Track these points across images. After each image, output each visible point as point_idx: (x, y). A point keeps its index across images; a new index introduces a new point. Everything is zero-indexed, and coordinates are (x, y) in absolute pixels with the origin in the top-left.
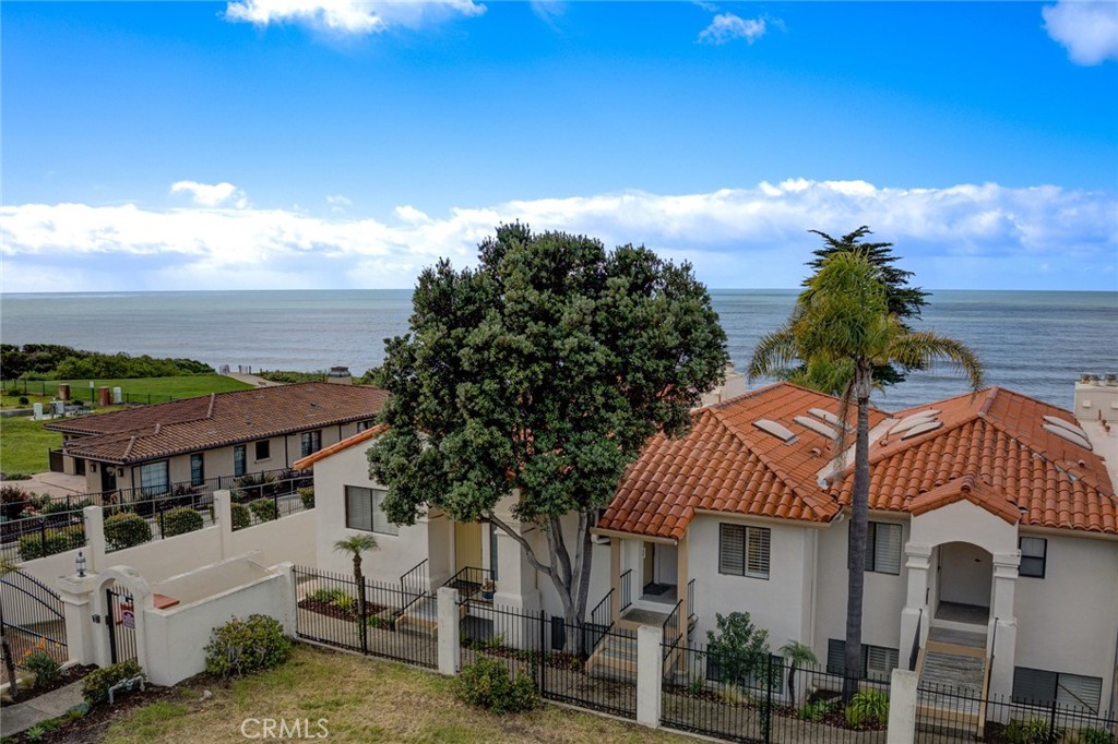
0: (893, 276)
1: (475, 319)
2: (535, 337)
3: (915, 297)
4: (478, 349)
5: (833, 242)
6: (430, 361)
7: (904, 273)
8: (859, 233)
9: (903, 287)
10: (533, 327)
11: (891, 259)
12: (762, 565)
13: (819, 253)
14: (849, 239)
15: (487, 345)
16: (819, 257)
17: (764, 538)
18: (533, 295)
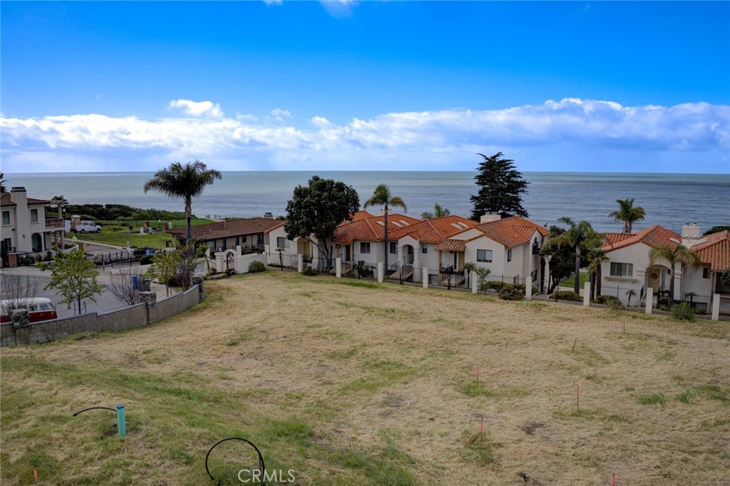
0: (514, 174)
1: (305, 197)
2: (316, 200)
3: (522, 184)
4: (306, 203)
5: (487, 159)
6: (296, 205)
7: (519, 173)
8: (498, 155)
9: (519, 180)
10: (316, 199)
11: (513, 167)
12: (369, 251)
13: (482, 164)
14: (494, 157)
15: (307, 202)
16: (481, 166)
17: (369, 245)
18: (317, 192)
